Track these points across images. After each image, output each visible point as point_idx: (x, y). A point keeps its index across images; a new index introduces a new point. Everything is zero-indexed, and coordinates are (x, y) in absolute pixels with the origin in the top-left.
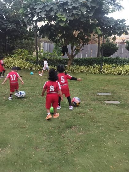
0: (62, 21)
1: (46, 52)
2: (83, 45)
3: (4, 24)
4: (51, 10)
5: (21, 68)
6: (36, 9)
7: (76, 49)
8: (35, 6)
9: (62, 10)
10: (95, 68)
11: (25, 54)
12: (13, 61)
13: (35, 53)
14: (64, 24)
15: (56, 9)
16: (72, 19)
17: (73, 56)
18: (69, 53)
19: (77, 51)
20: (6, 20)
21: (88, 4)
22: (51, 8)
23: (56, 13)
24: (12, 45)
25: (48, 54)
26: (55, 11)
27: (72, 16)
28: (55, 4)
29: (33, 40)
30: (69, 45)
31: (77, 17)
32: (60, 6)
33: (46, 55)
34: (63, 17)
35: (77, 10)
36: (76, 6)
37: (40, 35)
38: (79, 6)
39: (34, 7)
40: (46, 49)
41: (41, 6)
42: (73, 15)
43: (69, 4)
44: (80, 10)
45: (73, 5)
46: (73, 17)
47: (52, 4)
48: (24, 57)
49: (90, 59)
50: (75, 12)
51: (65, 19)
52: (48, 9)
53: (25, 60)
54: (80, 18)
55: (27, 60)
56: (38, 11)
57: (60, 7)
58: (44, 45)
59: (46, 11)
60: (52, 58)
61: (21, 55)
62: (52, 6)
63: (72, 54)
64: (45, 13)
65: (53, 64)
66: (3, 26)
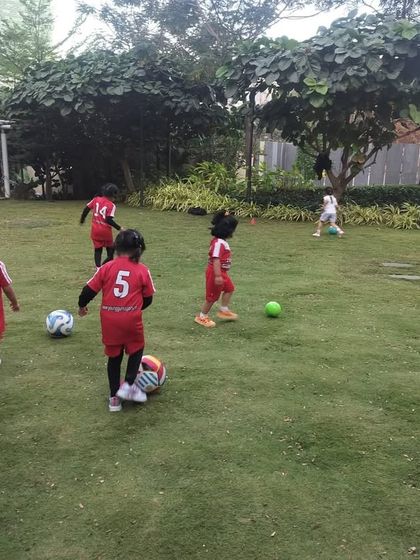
0: (316, 95)
1: (274, 170)
2: (375, 150)
3: (170, 99)
4: (292, 69)
5: (208, 212)
6: (255, 67)
7: (352, 162)
8: (253, 60)
9: (318, 68)
10: (405, 215)
11: (219, 176)
12: (188, 192)
13: (242, 173)
14: (322, 101)
15: (304, 67)
16: (343, 88)
17: (345, 180)
18: (333, 171)
19: (357, 168)
20: (175, 88)
21: (388, 49)
22: (293, 64)
23: (302, 77)
24: (181, 150)
25: (277, 175)
26: (301, 71)
27: (343, 81)
28: (301, 54)
29: (238, 136)
30: (338, 149)
31: (356, 85)
32: (315, 58)
33: (272, 177)
34: (321, 86)
35: (356, 67)
36: (355, 56)
37: (261, 126)
38: (363, 55)
39: (251, 63)
40: (274, 161)
41: (269, 61)
42: (346, 78)
43: (337, 51)
44: (365, 66)
45: (347, 55)
46: (347, 84)
47: (295, 55)
48: (215, 183)
49: (397, 189)
50: (350, 72)
51: (324, 91)
52: (283, 66)
53: (216, 190)
54: (365, 85)
55: (222, 191)
56: (259, 72)
57: (314, 61)
58: (268, 148)
59: (279, 71)
60: (289, 185)
61: (207, 178)
62: (295, 60)
63: (343, 175)
64: (277, 76)
65: (289, 202)
66: (167, 103)
